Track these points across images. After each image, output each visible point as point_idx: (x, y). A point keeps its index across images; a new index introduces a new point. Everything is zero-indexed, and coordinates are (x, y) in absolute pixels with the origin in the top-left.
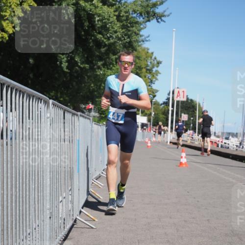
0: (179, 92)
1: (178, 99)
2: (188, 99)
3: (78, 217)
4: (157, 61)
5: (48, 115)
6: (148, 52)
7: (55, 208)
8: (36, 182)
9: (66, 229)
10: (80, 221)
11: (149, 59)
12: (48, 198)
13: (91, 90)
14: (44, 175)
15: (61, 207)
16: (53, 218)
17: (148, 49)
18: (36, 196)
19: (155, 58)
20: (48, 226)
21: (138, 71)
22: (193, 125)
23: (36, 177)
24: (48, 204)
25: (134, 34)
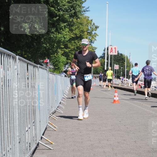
0: (112, 48)
1: (112, 54)
2: (118, 53)
3: (40, 142)
4: (95, 26)
5: (16, 67)
6: (88, 20)
7: (23, 136)
8: (8, 117)
9: (31, 151)
10: (42, 144)
11: (90, 24)
12: (17, 128)
13: (47, 49)
14: (14, 111)
15: (27, 135)
16: (21, 143)
17: (88, 17)
18: (9, 127)
19: (94, 24)
20: (18, 148)
21: (81, 34)
22: (123, 73)
23: (8, 112)
24: (17, 132)
25: (77, 6)
